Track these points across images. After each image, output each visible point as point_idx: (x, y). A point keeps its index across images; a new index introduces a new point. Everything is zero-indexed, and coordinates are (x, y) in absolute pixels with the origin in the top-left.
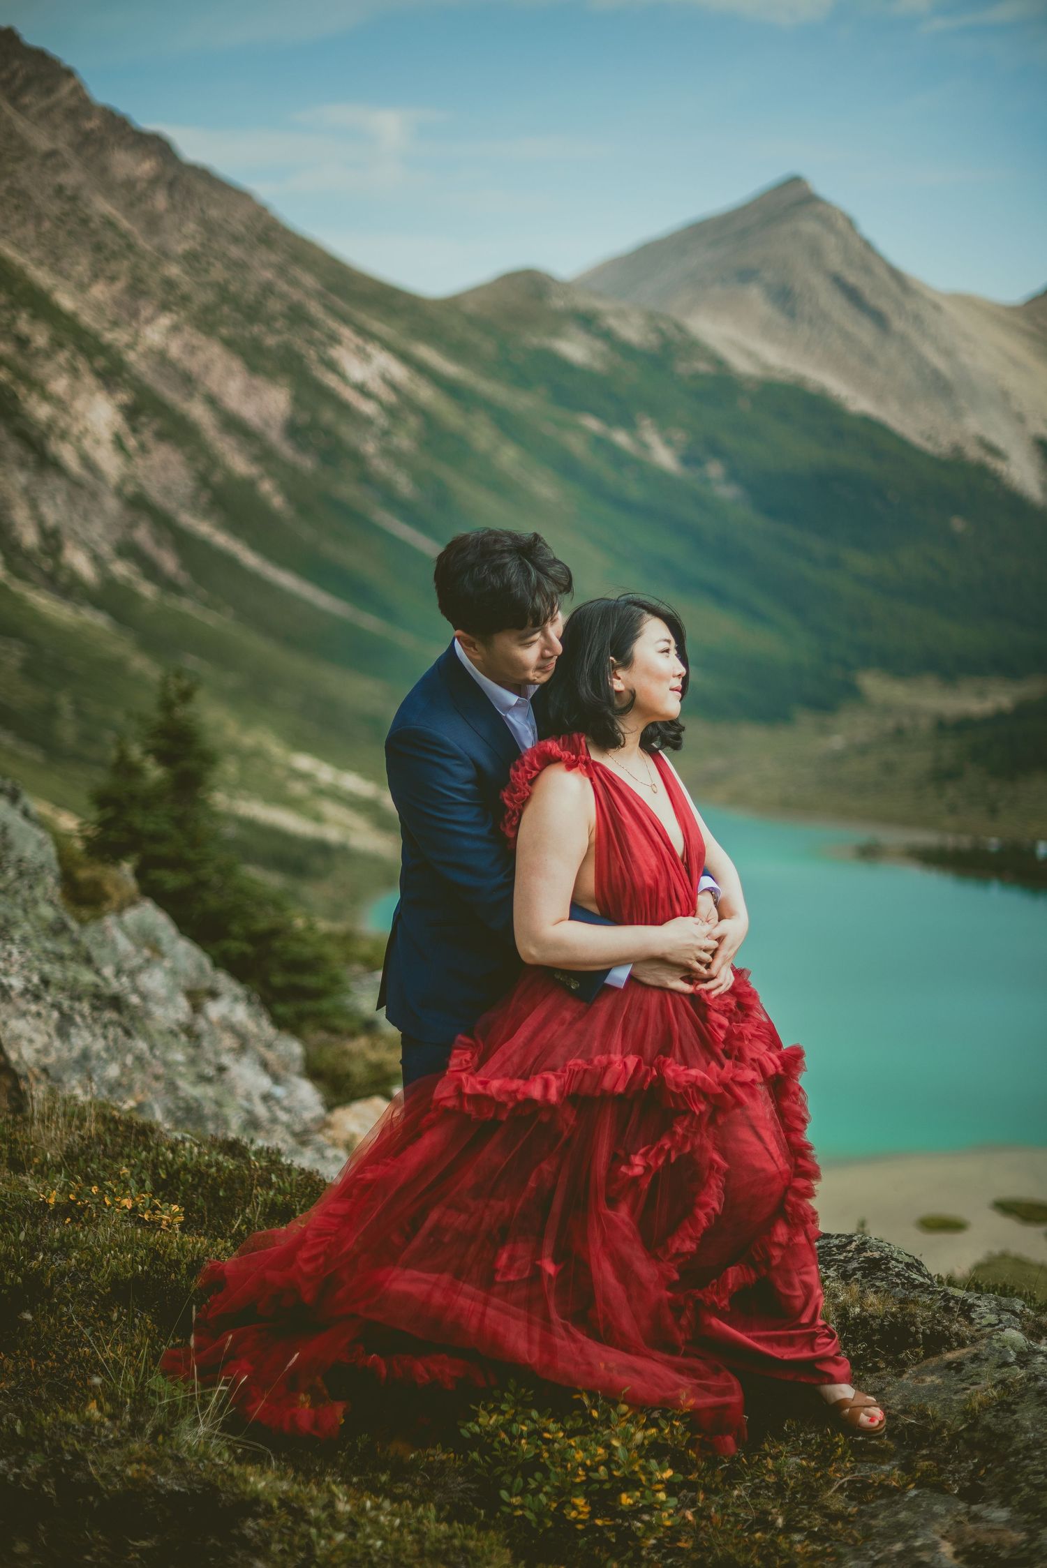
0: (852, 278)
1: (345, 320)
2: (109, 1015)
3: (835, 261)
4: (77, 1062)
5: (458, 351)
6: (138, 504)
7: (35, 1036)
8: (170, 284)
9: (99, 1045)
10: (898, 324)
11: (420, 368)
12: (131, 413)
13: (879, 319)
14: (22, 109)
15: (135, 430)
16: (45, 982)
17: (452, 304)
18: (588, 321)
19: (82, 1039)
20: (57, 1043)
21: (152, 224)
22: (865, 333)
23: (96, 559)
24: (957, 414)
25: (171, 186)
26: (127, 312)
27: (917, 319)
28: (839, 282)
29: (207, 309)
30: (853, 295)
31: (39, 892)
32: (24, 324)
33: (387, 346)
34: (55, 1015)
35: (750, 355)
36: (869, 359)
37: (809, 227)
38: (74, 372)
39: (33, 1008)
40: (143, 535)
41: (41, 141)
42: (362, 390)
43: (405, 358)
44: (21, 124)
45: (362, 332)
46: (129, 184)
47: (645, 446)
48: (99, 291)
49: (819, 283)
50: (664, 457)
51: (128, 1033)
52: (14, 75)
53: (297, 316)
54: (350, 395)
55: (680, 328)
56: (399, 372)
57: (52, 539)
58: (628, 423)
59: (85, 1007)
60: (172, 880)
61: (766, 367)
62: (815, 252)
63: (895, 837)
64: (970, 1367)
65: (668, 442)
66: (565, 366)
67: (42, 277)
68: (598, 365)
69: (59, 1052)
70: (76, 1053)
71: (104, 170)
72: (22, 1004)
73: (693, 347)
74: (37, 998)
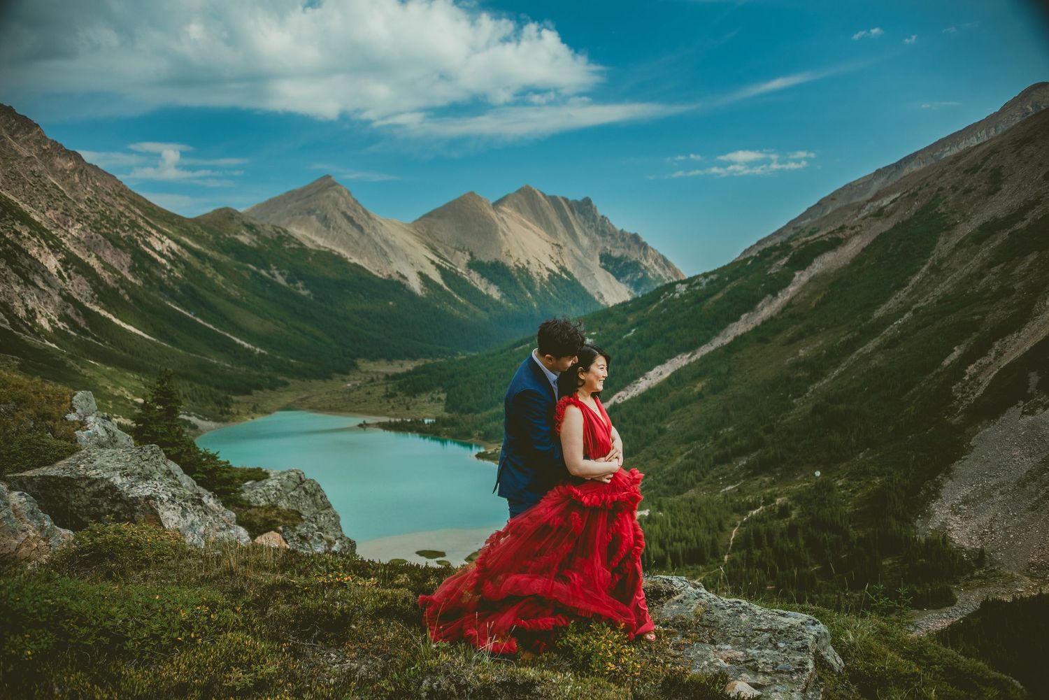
0: (350, 213)
1: (153, 226)
2: (199, 507)
3: (343, 207)
4: (190, 527)
5: (198, 239)
6: (68, 298)
7: (173, 517)
8: (80, 211)
9: (197, 519)
10: (367, 231)
11: (184, 246)
12: (64, 263)
13: (360, 229)
14: (16, 139)
15: (66, 270)
16: (174, 495)
17: (196, 221)
18: (250, 227)
19: (191, 517)
20: (182, 520)
21: (73, 187)
22: (355, 233)
23: (50, 321)
24: (390, 263)
25: (81, 172)
26: (63, 223)
27: (374, 228)
28: (344, 214)
29: (96, 222)
30: (350, 220)
31: (160, 460)
32: (18, 227)
33: (170, 237)
34: (180, 508)
35: (310, 240)
36: (357, 243)
37: (333, 194)
38: (40, 246)
39: (172, 506)
40: (70, 311)
41: (25, 153)
42: (160, 254)
43: (177, 242)
44: (15, 145)
45: (159, 231)
46: (63, 171)
47: (273, 276)
48: (50, 214)
49: (337, 214)
50: (281, 280)
51: (206, 513)
52: (12, 125)
53: (134, 225)
54: (156, 256)
55: (286, 231)
56: (174, 246)
57: (31, 314)
58: (267, 267)
59: (189, 504)
60: (173, 451)
61: (319, 246)
62: (336, 204)
63: (370, 420)
64: (685, 601)
65: (282, 274)
66: (242, 245)
67: (25, 207)
68: (255, 245)
69: (183, 524)
70: (189, 523)
71: (52, 165)
72: (168, 505)
73: (290, 238)
74: (173, 502)
